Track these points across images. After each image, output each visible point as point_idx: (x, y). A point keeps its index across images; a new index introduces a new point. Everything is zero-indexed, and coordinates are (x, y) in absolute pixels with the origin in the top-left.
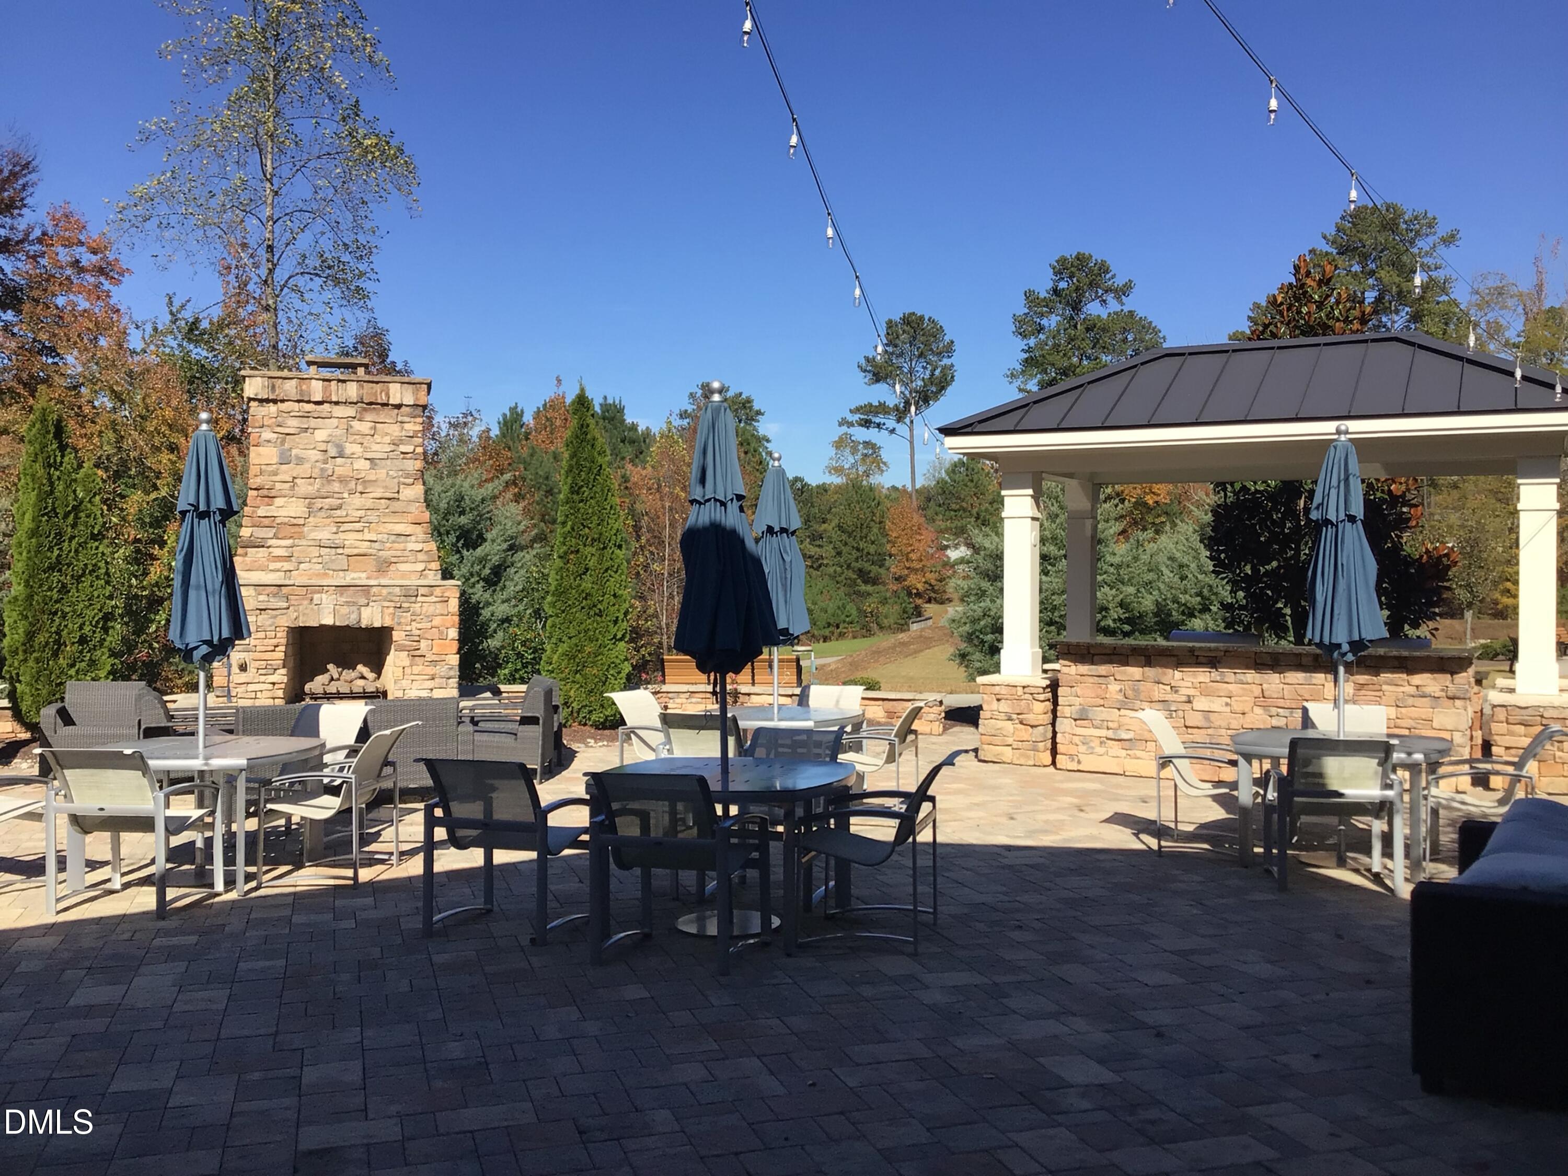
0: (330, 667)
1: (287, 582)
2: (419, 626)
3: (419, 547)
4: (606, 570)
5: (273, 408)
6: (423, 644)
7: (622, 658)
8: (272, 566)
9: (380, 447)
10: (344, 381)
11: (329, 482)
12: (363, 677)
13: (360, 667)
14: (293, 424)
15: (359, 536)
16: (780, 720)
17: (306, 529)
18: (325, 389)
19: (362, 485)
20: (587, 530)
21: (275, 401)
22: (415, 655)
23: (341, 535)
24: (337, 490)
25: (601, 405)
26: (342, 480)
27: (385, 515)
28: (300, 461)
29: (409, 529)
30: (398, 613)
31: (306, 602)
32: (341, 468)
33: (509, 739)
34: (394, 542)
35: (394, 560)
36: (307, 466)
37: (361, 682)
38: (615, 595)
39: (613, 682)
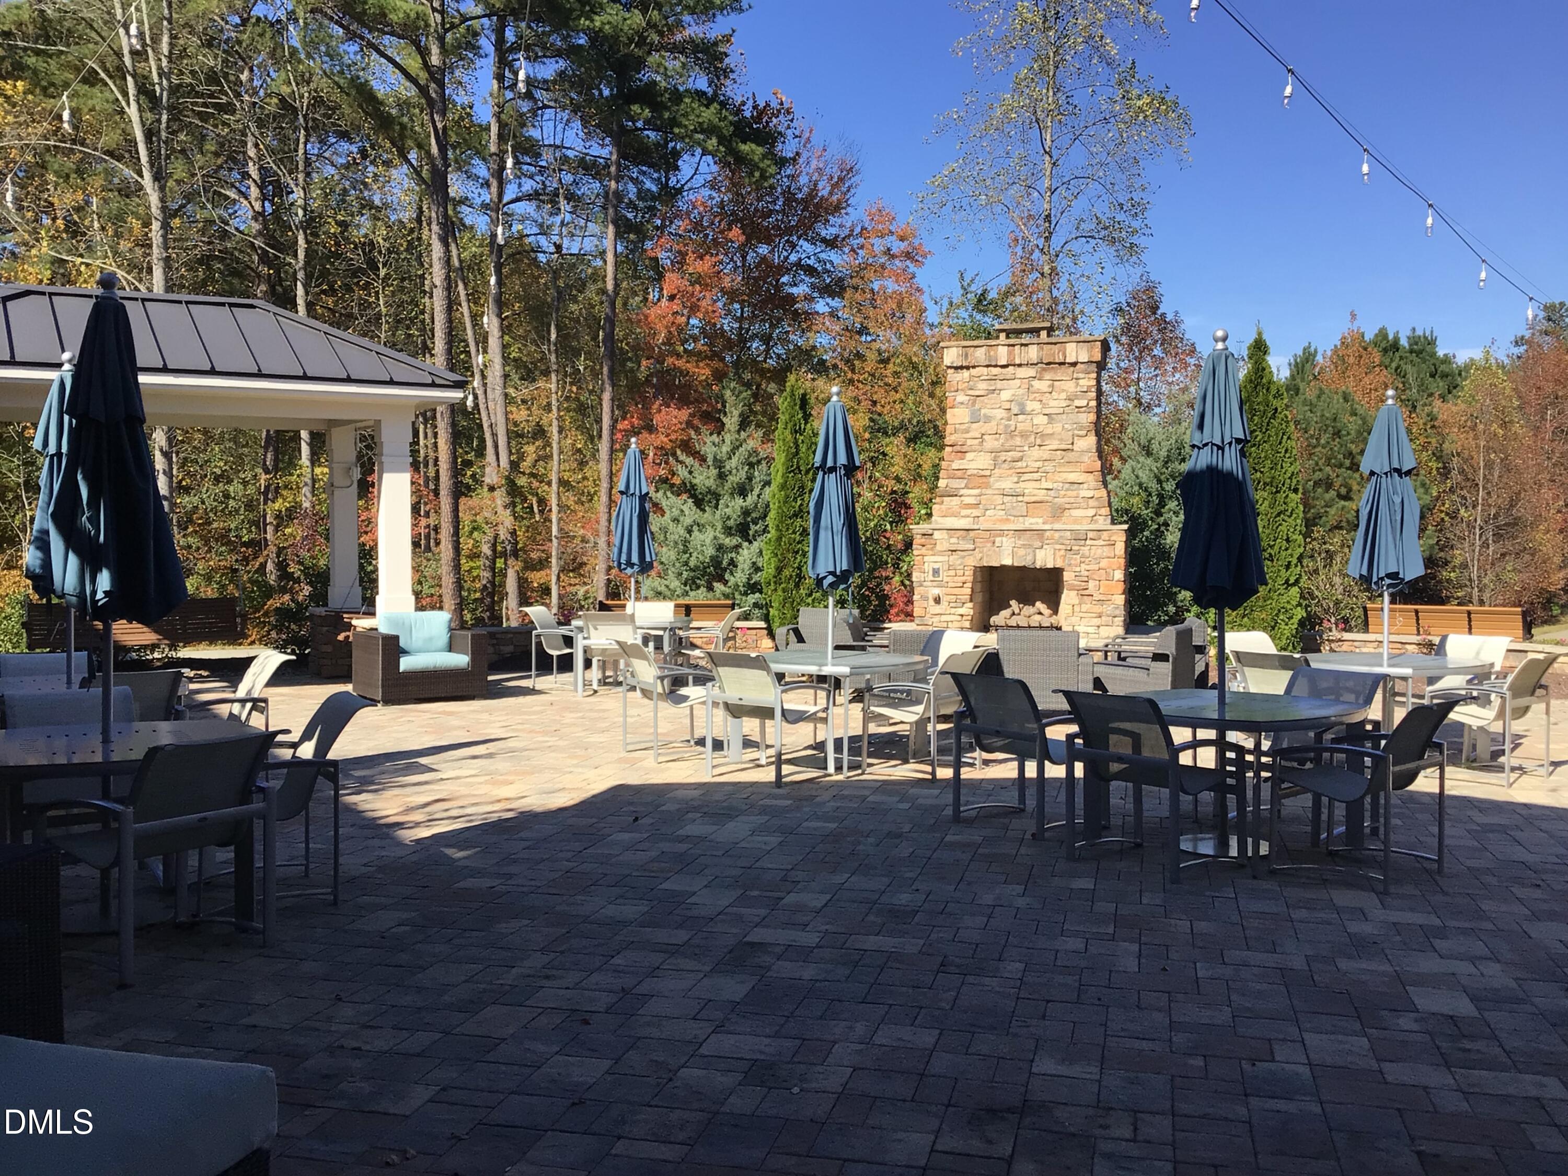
0: (1013, 603)
1: (976, 527)
2: (1088, 567)
3: (1090, 494)
4: (1279, 515)
5: (966, 373)
6: (1091, 584)
7: (1294, 603)
8: (964, 512)
9: (1056, 403)
10: (1026, 345)
11: (1012, 437)
12: (1040, 613)
13: (1039, 604)
14: (982, 386)
15: (1037, 485)
16: (1390, 666)
17: (992, 479)
18: (1010, 354)
19: (1040, 438)
20: (1258, 474)
21: (968, 368)
22: (1084, 593)
23: (1022, 485)
24: (1018, 443)
25: (1409, 338)
26: (1024, 435)
27: (1060, 465)
28: (988, 419)
29: (1081, 477)
30: (1069, 555)
31: (989, 545)
32: (1023, 424)
33: (1142, 674)
34: (1067, 490)
35: (1067, 506)
36: (994, 423)
37: (1038, 617)
38: (1288, 540)
39: (1283, 626)
